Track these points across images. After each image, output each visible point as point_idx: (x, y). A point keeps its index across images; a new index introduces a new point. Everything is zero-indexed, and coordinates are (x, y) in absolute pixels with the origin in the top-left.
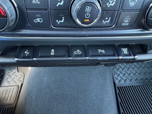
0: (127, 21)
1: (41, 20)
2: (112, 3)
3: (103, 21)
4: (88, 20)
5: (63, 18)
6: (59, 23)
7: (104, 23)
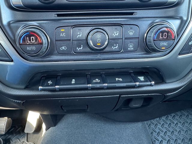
0: (131, 46)
1: (65, 48)
2: (116, 34)
3: (113, 47)
4: (100, 44)
5: (82, 46)
6: (78, 50)
7: (114, 49)
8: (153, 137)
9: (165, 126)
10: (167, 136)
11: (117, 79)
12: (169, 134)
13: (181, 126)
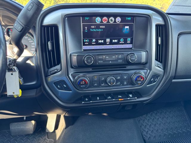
0: (125, 83)
1: (96, 85)
2: (119, 78)
3: (117, 83)
4: (112, 83)
5: (104, 83)
6: (102, 85)
8: (142, 129)
9: (150, 121)
10: (151, 128)
11: (119, 96)
12: (152, 126)
13: (161, 120)
